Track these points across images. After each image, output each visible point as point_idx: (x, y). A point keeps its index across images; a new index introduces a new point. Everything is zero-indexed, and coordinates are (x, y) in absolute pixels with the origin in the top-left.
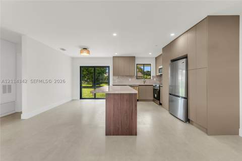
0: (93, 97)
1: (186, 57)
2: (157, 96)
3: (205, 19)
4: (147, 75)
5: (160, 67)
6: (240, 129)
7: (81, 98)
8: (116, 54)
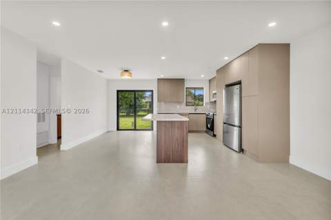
0: (133, 128)
1: (239, 83)
2: (210, 126)
3: (256, 46)
4: (199, 100)
5: (214, 92)
6: (290, 157)
7: (118, 129)
8: (162, 76)
